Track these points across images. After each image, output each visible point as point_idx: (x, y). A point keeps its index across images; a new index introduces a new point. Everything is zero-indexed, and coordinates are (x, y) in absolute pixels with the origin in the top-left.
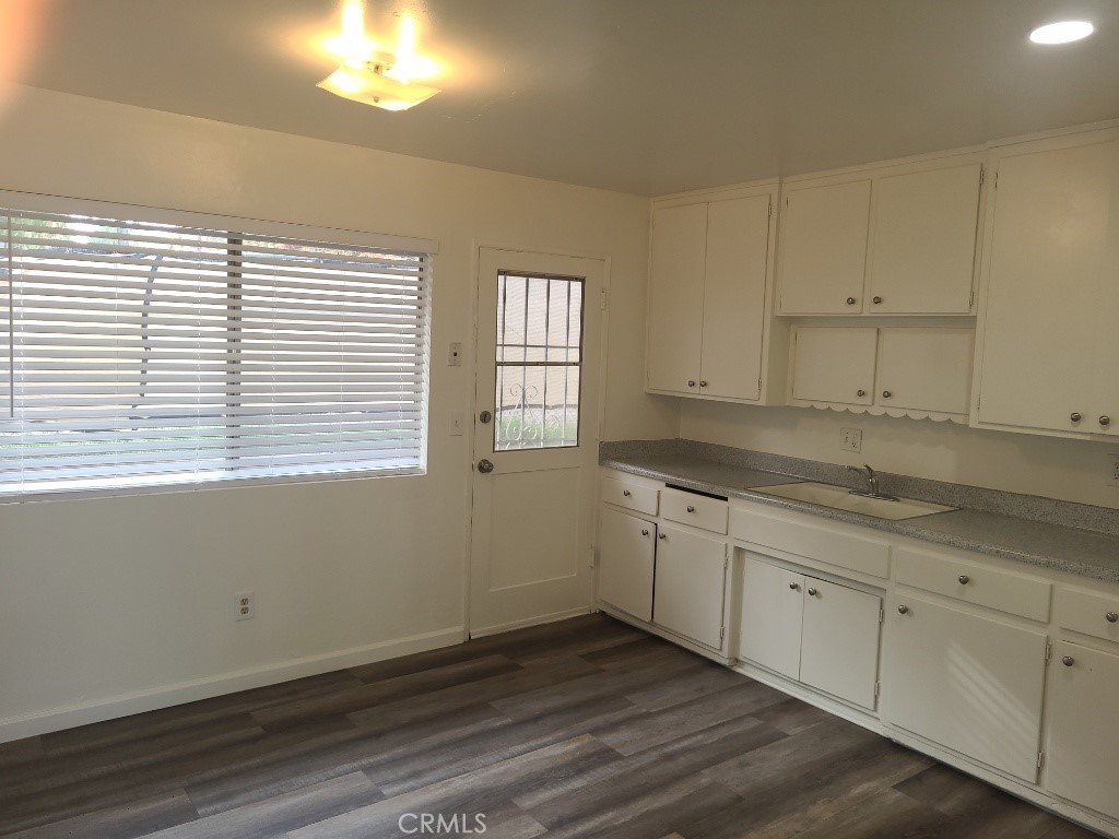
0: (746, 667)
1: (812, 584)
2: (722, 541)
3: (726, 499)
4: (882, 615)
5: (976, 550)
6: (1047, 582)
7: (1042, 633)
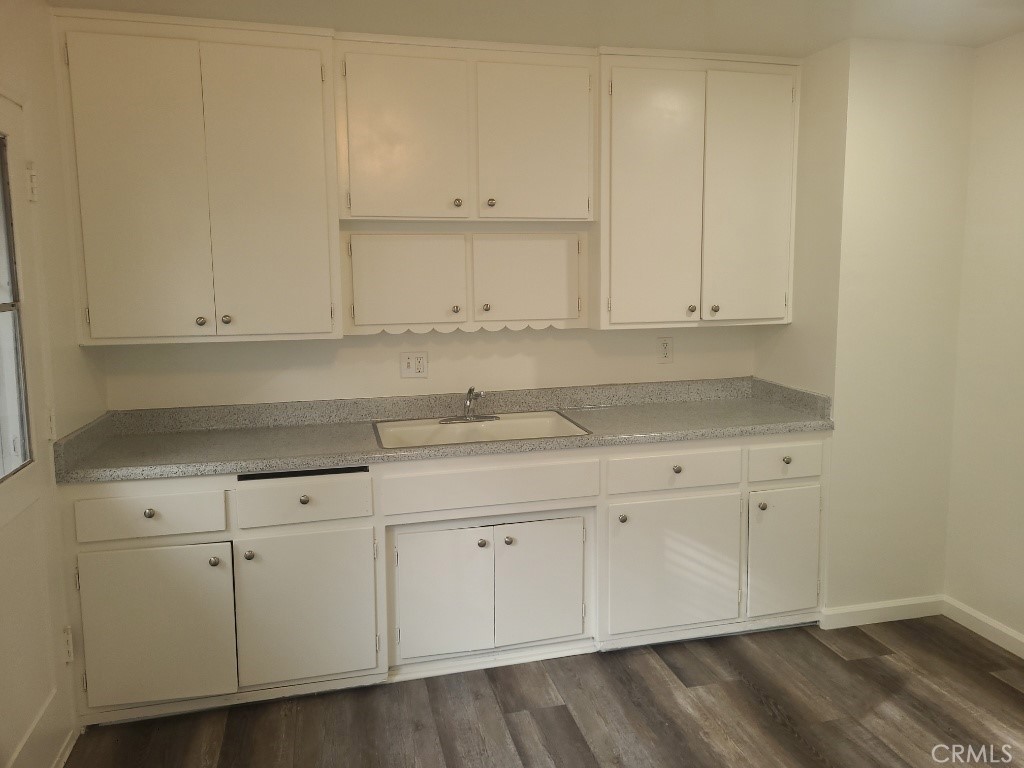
0: (404, 670)
1: (504, 532)
2: (367, 526)
3: (365, 469)
4: (585, 535)
5: (684, 439)
6: (737, 449)
7: (736, 492)
